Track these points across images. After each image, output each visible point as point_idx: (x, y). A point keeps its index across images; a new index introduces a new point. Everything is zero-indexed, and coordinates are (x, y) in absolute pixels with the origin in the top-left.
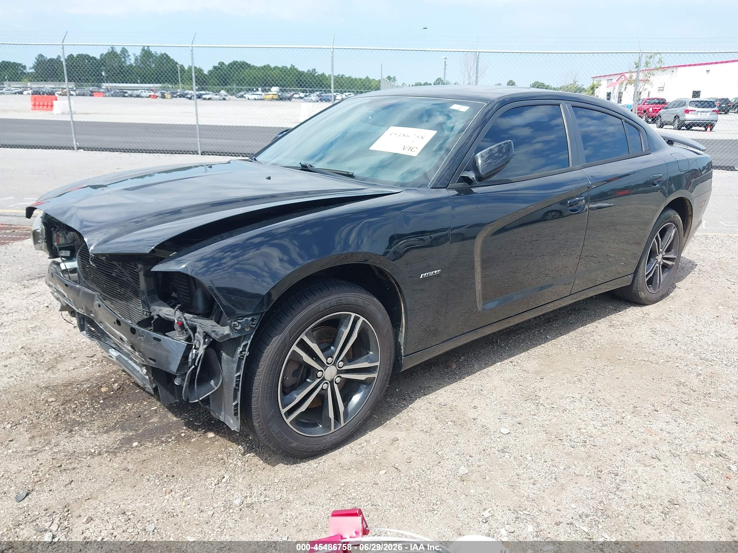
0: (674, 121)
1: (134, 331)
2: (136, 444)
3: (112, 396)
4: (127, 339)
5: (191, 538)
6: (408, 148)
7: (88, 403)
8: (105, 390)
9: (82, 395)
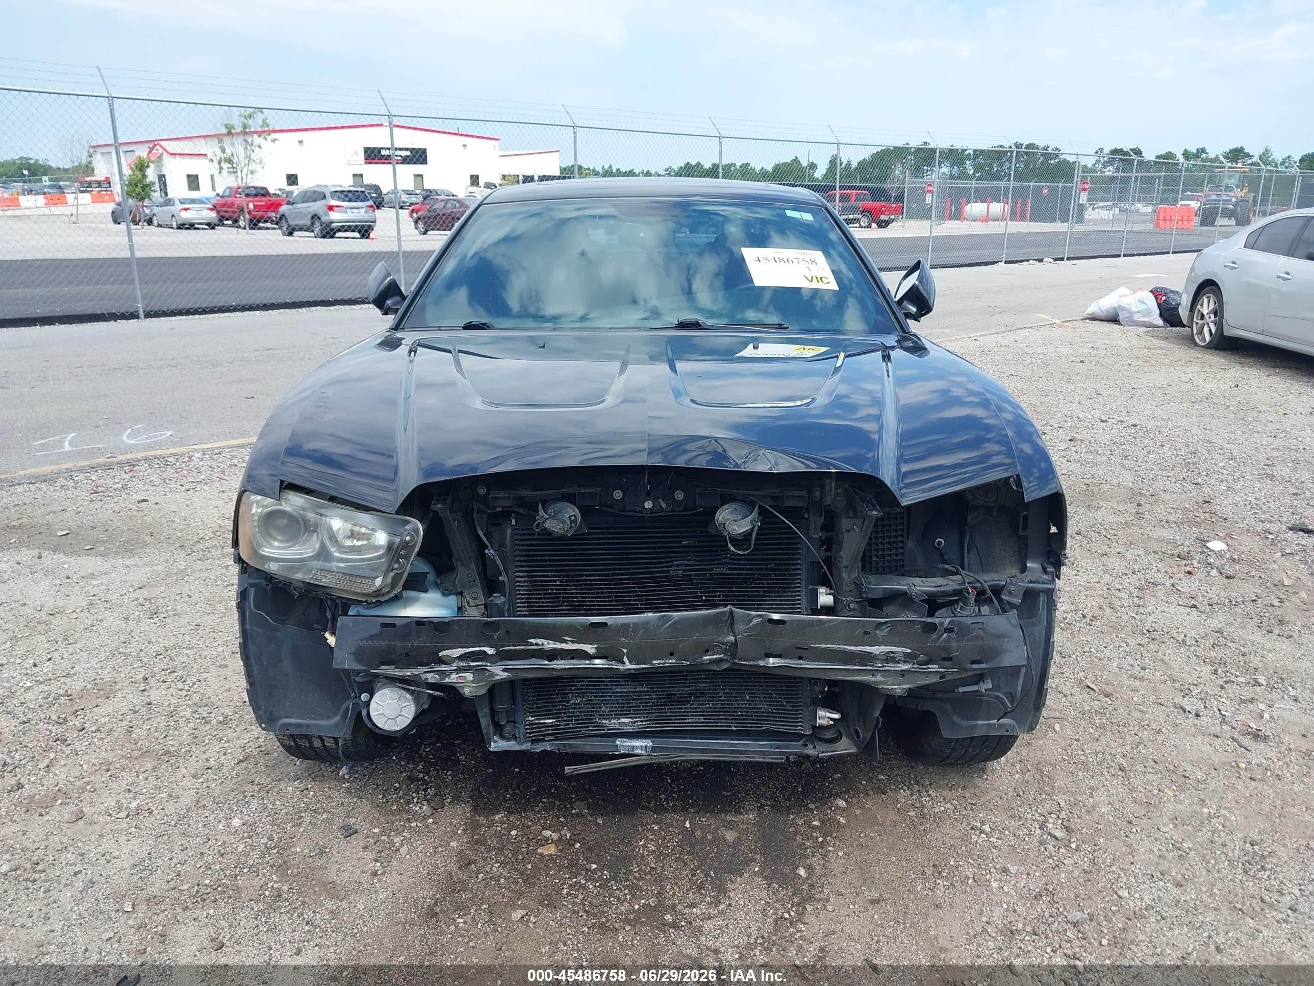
0: (312, 224)
1: (933, 627)
2: (802, 872)
3: (588, 849)
4: (909, 651)
5: (1120, 893)
6: (814, 279)
7: (583, 882)
8: (551, 850)
9: (541, 878)
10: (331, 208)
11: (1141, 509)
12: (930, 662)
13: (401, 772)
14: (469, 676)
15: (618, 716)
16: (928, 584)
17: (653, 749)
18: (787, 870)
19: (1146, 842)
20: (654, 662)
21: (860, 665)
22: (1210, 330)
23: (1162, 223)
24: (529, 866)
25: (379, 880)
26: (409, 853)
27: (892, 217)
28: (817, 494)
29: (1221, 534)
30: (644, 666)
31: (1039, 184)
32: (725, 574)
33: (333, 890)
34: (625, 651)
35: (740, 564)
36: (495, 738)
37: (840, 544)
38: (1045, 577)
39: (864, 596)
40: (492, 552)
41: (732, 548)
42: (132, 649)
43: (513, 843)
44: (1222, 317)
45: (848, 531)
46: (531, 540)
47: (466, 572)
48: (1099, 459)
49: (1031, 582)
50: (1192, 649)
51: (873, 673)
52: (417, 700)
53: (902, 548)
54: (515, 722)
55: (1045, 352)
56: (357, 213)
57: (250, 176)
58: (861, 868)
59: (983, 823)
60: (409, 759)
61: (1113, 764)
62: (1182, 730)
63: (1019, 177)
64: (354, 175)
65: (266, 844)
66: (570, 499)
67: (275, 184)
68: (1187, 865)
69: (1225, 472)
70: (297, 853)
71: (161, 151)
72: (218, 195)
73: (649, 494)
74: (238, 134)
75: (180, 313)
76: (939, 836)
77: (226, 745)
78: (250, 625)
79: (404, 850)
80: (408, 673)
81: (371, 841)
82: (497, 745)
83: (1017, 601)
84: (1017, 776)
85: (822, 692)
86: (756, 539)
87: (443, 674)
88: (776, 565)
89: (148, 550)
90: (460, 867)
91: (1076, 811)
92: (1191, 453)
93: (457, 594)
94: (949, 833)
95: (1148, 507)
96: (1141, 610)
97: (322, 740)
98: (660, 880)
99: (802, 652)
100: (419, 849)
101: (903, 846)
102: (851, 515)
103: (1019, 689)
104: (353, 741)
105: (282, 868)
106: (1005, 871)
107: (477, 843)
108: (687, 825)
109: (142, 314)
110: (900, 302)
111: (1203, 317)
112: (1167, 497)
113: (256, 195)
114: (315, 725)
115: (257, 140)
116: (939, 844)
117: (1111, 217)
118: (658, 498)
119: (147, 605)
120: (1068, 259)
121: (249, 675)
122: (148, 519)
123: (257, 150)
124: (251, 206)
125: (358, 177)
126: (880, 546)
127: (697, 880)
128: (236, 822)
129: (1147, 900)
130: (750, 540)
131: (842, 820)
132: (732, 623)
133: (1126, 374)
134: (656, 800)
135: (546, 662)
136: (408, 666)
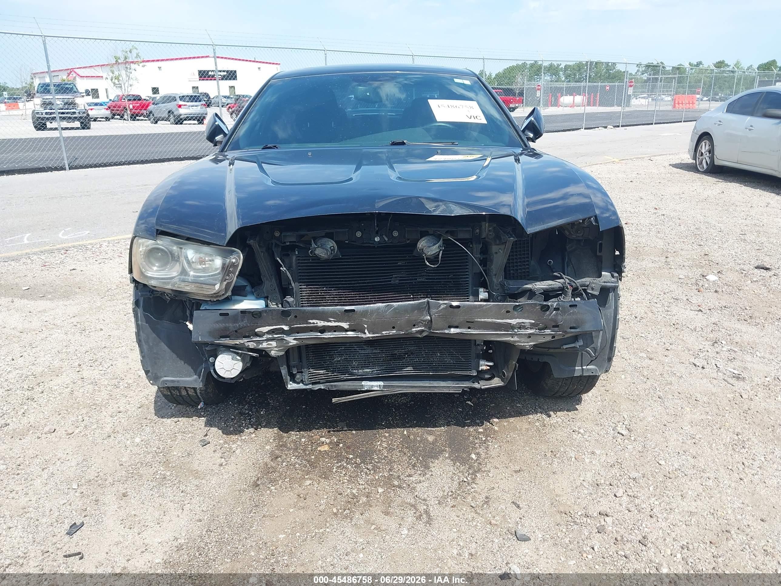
0: (169, 116)
1: (547, 308)
2: (473, 456)
3: (347, 447)
4: (533, 322)
5: (660, 462)
6: (472, 117)
7: (345, 465)
8: (326, 448)
9: (320, 463)
10: (180, 106)
11: (668, 260)
12: (546, 328)
13: (235, 410)
14: (274, 344)
15: (363, 367)
16: (544, 284)
17: (384, 386)
18: (464, 456)
19: (675, 436)
20: (383, 332)
21: (504, 331)
22: (707, 162)
23: (677, 105)
24: (313, 457)
25: (224, 468)
26: (241, 453)
27: (517, 105)
28: (478, 231)
29: (714, 272)
30: (377, 335)
31: (604, 84)
32: (423, 282)
33: (196, 474)
34: (366, 326)
35: (432, 276)
36: (291, 383)
37: (491, 261)
38: (613, 279)
39: (506, 292)
40: (285, 269)
41: (428, 264)
42: (71, 349)
43: (303, 446)
44: (713, 154)
45: (496, 253)
46: (308, 263)
47: (269, 284)
48: (643, 233)
49: (605, 282)
50: (699, 333)
51: (512, 336)
52: (243, 360)
53: (527, 265)
54: (302, 372)
55: (610, 177)
56: (195, 109)
57: (130, 88)
58: (508, 454)
59: (579, 428)
60: (239, 403)
61: (655, 395)
62: (695, 376)
63: (591, 80)
64: (193, 87)
65: (156, 451)
66: (330, 236)
67: (146, 93)
68: (699, 447)
69: (717, 239)
70: (174, 455)
71: (74, 75)
72: (111, 100)
73: (377, 233)
74: (122, 63)
75: (91, 166)
76: (554, 436)
77: (130, 400)
78: (141, 321)
79: (238, 452)
80: (237, 342)
81: (219, 448)
82: (291, 386)
83: (597, 293)
84: (599, 403)
85: (482, 350)
86: (442, 257)
87: (258, 342)
88: (454, 275)
89: (78, 297)
90: (272, 460)
91: (634, 420)
92: (697, 229)
93: (265, 297)
94: (560, 434)
95: (672, 259)
96: (669, 313)
97: (187, 391)
98: (390, 462)
99: (470, 324)
100: (247, 451)
101: (533, 441)
102: (498, 242)
103: (599, 345)
104: (206, 391)
105: (166, 463)
106: (593, 453)
107: (282, 446)
108: (405, 433)
109: (67, 167)
110: (523, 131)
111: (702, 154)
112: (683, 253)
113: (135, 100)
114: (182, 381)
115: (133, 66)
116: (554, 440)
117: (647, 103)
118: (383, 235)
119: (79, 326)
120: (622, 126)
121: (142, 352)
122: (77, 280)
123: (133, 72)
124: (131, 106)
125: (195, 88)
126: (515, 264)
127: (412, 462)
128: (137, 440)
129: (676, 465)
130: (438, 258)
131: (496, 428)
132: (429, 308)
133: (658, 187)
134: (387, 421)
135: (319, 334)
136: (237, 338)
